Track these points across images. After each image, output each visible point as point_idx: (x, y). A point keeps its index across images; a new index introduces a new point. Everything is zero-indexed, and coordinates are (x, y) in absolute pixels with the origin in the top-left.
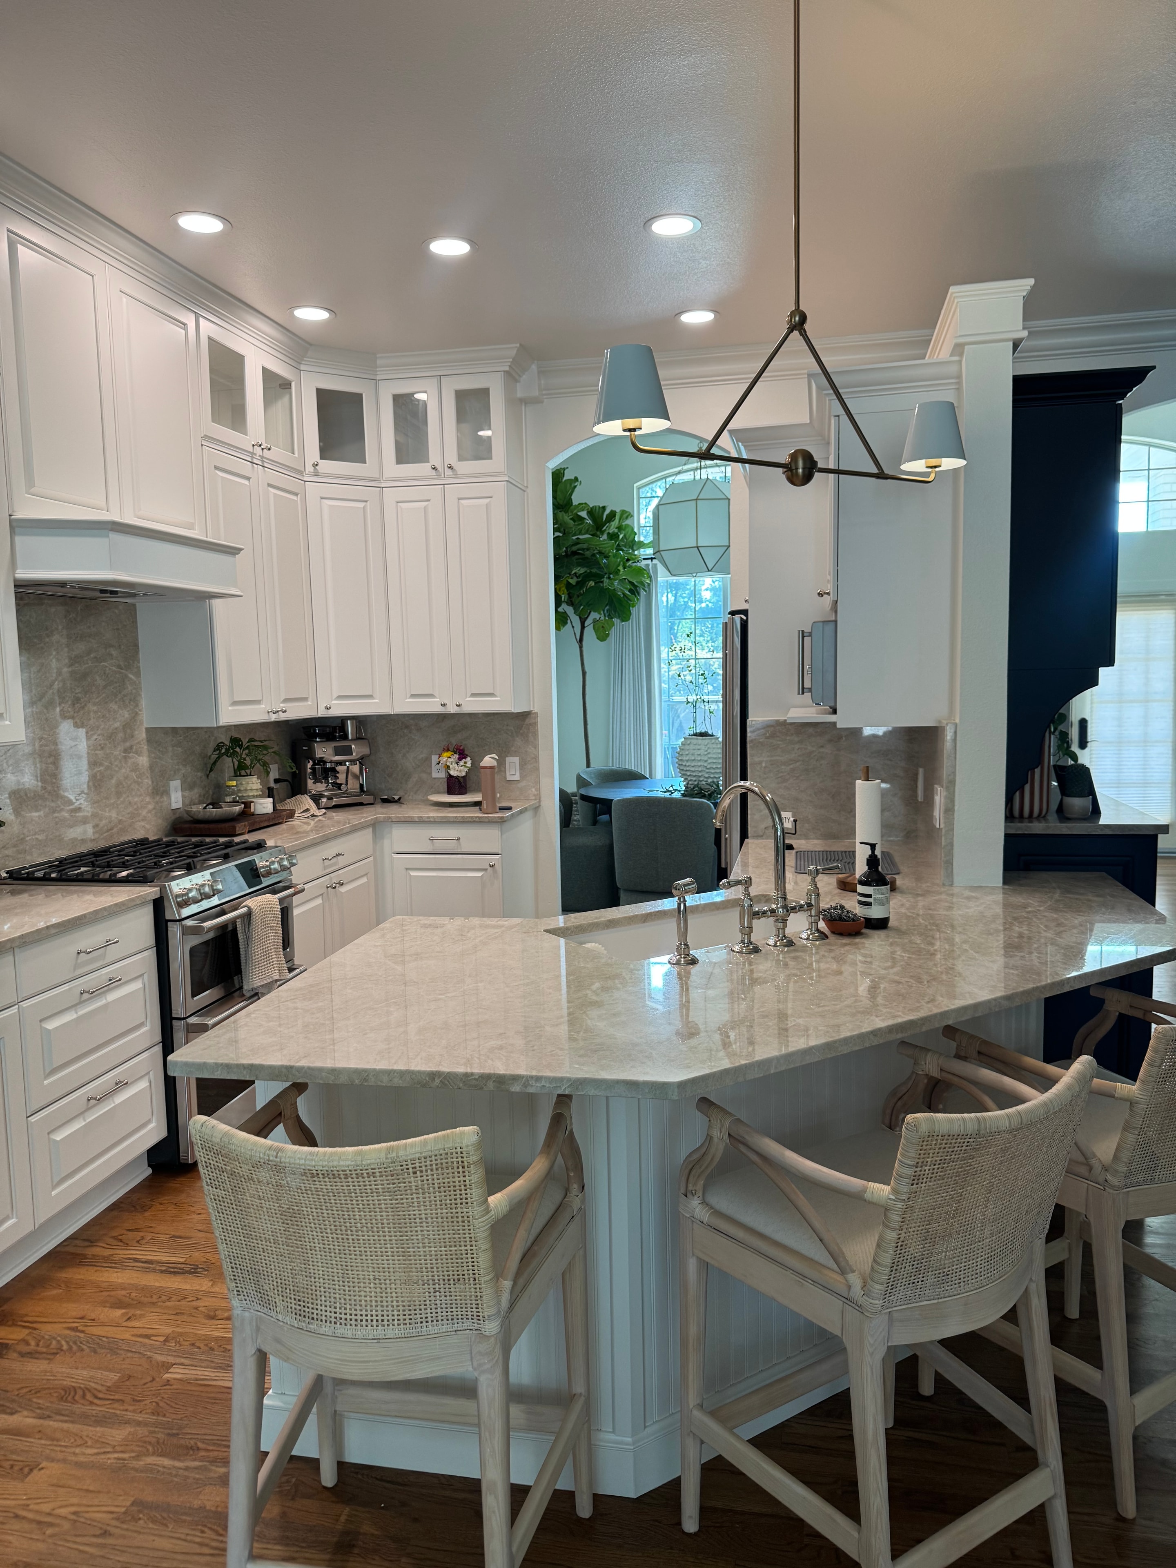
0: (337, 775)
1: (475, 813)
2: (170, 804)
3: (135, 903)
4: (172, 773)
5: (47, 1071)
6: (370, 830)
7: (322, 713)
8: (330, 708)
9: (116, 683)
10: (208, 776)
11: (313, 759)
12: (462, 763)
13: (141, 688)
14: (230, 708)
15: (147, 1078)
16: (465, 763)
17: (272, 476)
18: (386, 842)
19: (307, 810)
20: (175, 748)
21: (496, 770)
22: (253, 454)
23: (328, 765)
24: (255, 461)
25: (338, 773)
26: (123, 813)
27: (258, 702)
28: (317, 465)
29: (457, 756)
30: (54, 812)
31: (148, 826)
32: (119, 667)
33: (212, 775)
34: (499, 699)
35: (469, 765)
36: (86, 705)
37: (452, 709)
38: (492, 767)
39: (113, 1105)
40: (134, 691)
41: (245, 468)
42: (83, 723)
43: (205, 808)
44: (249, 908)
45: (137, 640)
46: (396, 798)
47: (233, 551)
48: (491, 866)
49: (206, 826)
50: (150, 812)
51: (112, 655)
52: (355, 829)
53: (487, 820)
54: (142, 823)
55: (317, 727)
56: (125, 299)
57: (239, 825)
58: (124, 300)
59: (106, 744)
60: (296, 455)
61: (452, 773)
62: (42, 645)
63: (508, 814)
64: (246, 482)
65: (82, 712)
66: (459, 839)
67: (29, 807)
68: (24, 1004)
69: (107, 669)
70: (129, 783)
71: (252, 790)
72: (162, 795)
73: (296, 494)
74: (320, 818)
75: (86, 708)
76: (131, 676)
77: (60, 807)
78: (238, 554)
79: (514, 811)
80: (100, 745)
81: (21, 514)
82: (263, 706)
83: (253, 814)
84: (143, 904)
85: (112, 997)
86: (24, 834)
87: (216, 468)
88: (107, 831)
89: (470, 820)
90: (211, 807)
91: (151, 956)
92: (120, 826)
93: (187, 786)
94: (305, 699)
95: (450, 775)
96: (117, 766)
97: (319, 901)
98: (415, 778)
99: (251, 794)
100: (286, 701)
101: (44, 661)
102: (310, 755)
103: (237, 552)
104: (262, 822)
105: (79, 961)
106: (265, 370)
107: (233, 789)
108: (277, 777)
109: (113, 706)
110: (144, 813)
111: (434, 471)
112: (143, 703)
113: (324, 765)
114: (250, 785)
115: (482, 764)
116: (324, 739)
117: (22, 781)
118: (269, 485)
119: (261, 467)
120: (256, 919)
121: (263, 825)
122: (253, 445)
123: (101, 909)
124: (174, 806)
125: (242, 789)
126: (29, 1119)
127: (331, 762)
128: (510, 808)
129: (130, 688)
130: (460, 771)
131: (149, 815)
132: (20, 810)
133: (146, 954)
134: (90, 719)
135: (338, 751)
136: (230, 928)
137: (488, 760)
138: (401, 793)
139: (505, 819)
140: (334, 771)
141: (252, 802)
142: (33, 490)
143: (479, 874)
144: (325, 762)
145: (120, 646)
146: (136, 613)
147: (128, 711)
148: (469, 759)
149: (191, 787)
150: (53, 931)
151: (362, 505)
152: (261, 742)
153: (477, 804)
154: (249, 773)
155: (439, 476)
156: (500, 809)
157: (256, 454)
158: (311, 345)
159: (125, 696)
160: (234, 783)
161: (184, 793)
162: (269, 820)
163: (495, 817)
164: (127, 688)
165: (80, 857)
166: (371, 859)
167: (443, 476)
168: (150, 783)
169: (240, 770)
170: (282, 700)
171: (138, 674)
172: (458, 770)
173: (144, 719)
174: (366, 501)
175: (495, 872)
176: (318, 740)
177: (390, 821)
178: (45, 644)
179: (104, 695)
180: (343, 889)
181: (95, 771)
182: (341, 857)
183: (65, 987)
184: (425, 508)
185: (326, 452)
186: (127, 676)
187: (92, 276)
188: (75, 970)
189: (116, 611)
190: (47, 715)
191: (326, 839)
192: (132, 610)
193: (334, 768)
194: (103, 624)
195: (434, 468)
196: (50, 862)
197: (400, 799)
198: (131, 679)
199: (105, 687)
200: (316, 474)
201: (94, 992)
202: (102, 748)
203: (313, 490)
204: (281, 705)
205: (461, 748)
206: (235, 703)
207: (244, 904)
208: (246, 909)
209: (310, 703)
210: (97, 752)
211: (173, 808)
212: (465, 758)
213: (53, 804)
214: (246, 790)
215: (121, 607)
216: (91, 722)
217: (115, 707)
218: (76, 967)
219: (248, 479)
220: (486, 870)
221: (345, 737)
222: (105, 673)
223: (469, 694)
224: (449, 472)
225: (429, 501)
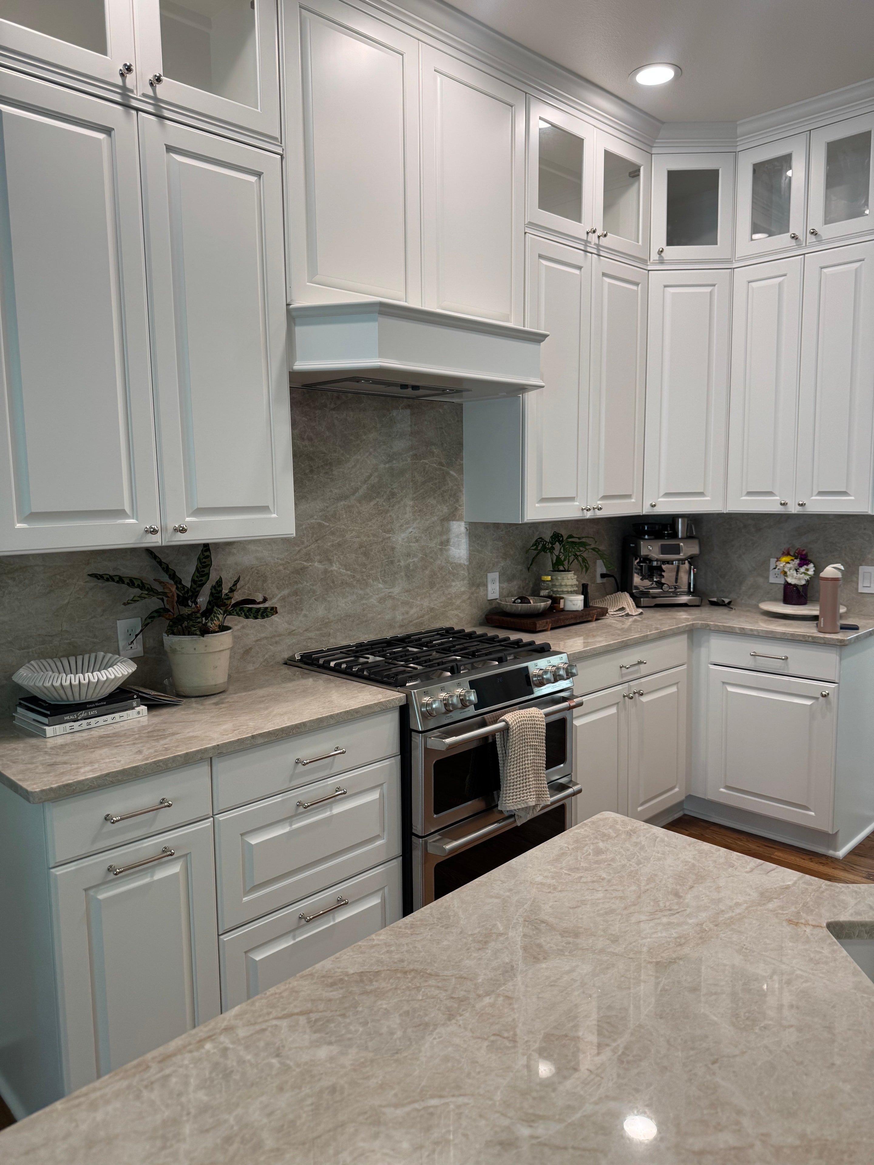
0: (663, 574)
1: (808, 629)
2: (487, 595)
3: (373, 710)
4: (491, 565)
5: (248, 889)
6: (685, 637)
7: (646, 510)
8: (655, 506)
9: (436, 479)
10: (529, 569)
11: (640, 557)
12: (802, 570)
13: (462, 485)
14: (537, 505)
15: (381, 892)
16: (807, 570)
17: (607, 264)
18: (703, 651)
19: (623, 609)
20: (495, 542)
21: (841, 582)
22: (586, 242)
23: (655, 564)
24: (589, 249)
25: (664, 571)
26: (436, 602)
27: (572, 499)
28: (662, 251)
29: (797, 562)
30: (362, 599)
31: (461, 615)
32: (441, 464)
33: (534, 568)
34: (852, 498)
35: (811, 572)
36: (402, 500)
37: (793, 509)
38: (836, 580)
39: (332, 923)
40: (455, 487)
41: (577, 257)
42: (398, 517)
43: (514, 602)
44: (507, 723)
45: (462, 438)
46: (727, 601)
47: (538, 338)
48: (823, 696)
49: (512, 620)
50: (464, 601)
51: (433, 453)
52: (662, 636)
53: (822, 641)
54: (456, 612)
55: (646, 524)
56: (439, 77)
57: (540, 622)
58: (439, 79)
59: (420, 537)
60: (640, 243)
61: (790, 580)
62: (359, 442)
63: (852, 635)
64: (577, 272)
65: (397, 507)
66: (786, 658)
67: (336, 594)
68: (221, 817)
69: (427, 466)
70: (444, 573)
71: (566, 585)
72: (478, 586)
73: (637, 284)
74: (635, 617)
75: (402, 503)
76: (452, 472)
77: (368, 594)
78: (543, 341)
79: (861, 632)
80: (415, 538)
81: (301, 302)
82: (577, 503)
83: (563, 610)
84: (393, 709)
85: (338, 809)
86: (328, 619)
87: (541, 256)
88: (417, 618)
89: (801, 639)
90: (519, 601)
91: (393, 765)
92: (432, 614)
93: (506, 578)
94: (629, 496)
95: (787, 583)
96: (432, 557)
97: (613, 710)
98: (750, 581)
99: (565, 590)
100: (605, 498)
101: (359, 457)
102: (636, 554)
103: (542, 338)
104: (567, 619)
105: (297, 771)
106: (607, 154)
107: (547, 584)
108: (605, 572)
109: (432, 501)
110: (458, 602)
111: (794, 241)
112: (464, 499)
113: (650, 563)
114: (565, 581)
115: (822, 575)
116: (652, 537)
117: (330, 569)
118: (604, 275)
119: (596, 256)
120: (514, 737)
121: (567, 623)
122: (588, 233)
123: (327, 717)
124: (491, 596)
125: (557, 584)
126: (221, 937)
127: (657, 560)
128: (855, 628)
129: (451, 484)
130: (799, 579)
131: (464, 604)
132: (326, 596)
133: (386, 763)
134: (406, 513)
135: (664, 550)
136: (490, 740)
137: (831, 571)
138: (733, 596)
139: (847, 643)
140: (660, 569)
141: (563, 598)
142: (317, 278)
143: (809, 702)
144: (651, 561)
145: (442, 444)
146: (462, 413)
147: (447, 506)
148: (812, 565)
149: (510, 580)
150: (260, 741)
151: (708, 289)
152: (579, 538)
153: (815, 618)
154: (567, 569)
155: (799, 246)
156: (842, 628)
157: (590, 243)
158: (663, 123)
159: (444, 492)
160: (549, 578)
161: (501, 585)
162: (576, 618)
163: (833, 639)
164: (448, 484)
165: (372, 645)
166: (684, 667)
167: (804, 245)
168: (466, 574)
169: (558, 566)
170: (600, 497)
171: (461, 471)
172: (797, 578)
173: (464, 514)
174: (714, 285)
175: (828, 703)
176: (646, 537)
177: (707, 629)
178: (361, 442)
179: (422, 491)
180: (644, 699)
181: (408, 562)
182: (642, 666)
183: (278, 799)
184: (780, 284)
185: (672, 239)
186: (448, 473)
187: (402, 55)
188: (290, 781)
189: (441, 411)
190: (360, 508)
191: (625, 646)
192: (458, 409)
193: (661, 566)
194: (426, 423)
195: (793, 237)
196: (349, 646)
197: (729, 603)
198: (452, 475)
199: (424, 483)
200: (662, 261)
201: (309, 806)
202: (417, 541)
203: (657, 279)
204: (599, 502)
205: (804, 553)
206: (543, 500)
207: (503, 717)
208: (503, 724)
209: (633, 500)
210: (411, 544)
211: (489, 599)
212: (807, 564)
213: (361, 592)
214: (561, 585)
215: (445, 407)
216: (407, 516)
217: (434, 502)
218: (291, 779)
219: (580, 268)
220: (816, 698)
221: (674, 535)
222: (424, 470)
223: (815, 492)
224: (812, 239)
225: (785, 275)
